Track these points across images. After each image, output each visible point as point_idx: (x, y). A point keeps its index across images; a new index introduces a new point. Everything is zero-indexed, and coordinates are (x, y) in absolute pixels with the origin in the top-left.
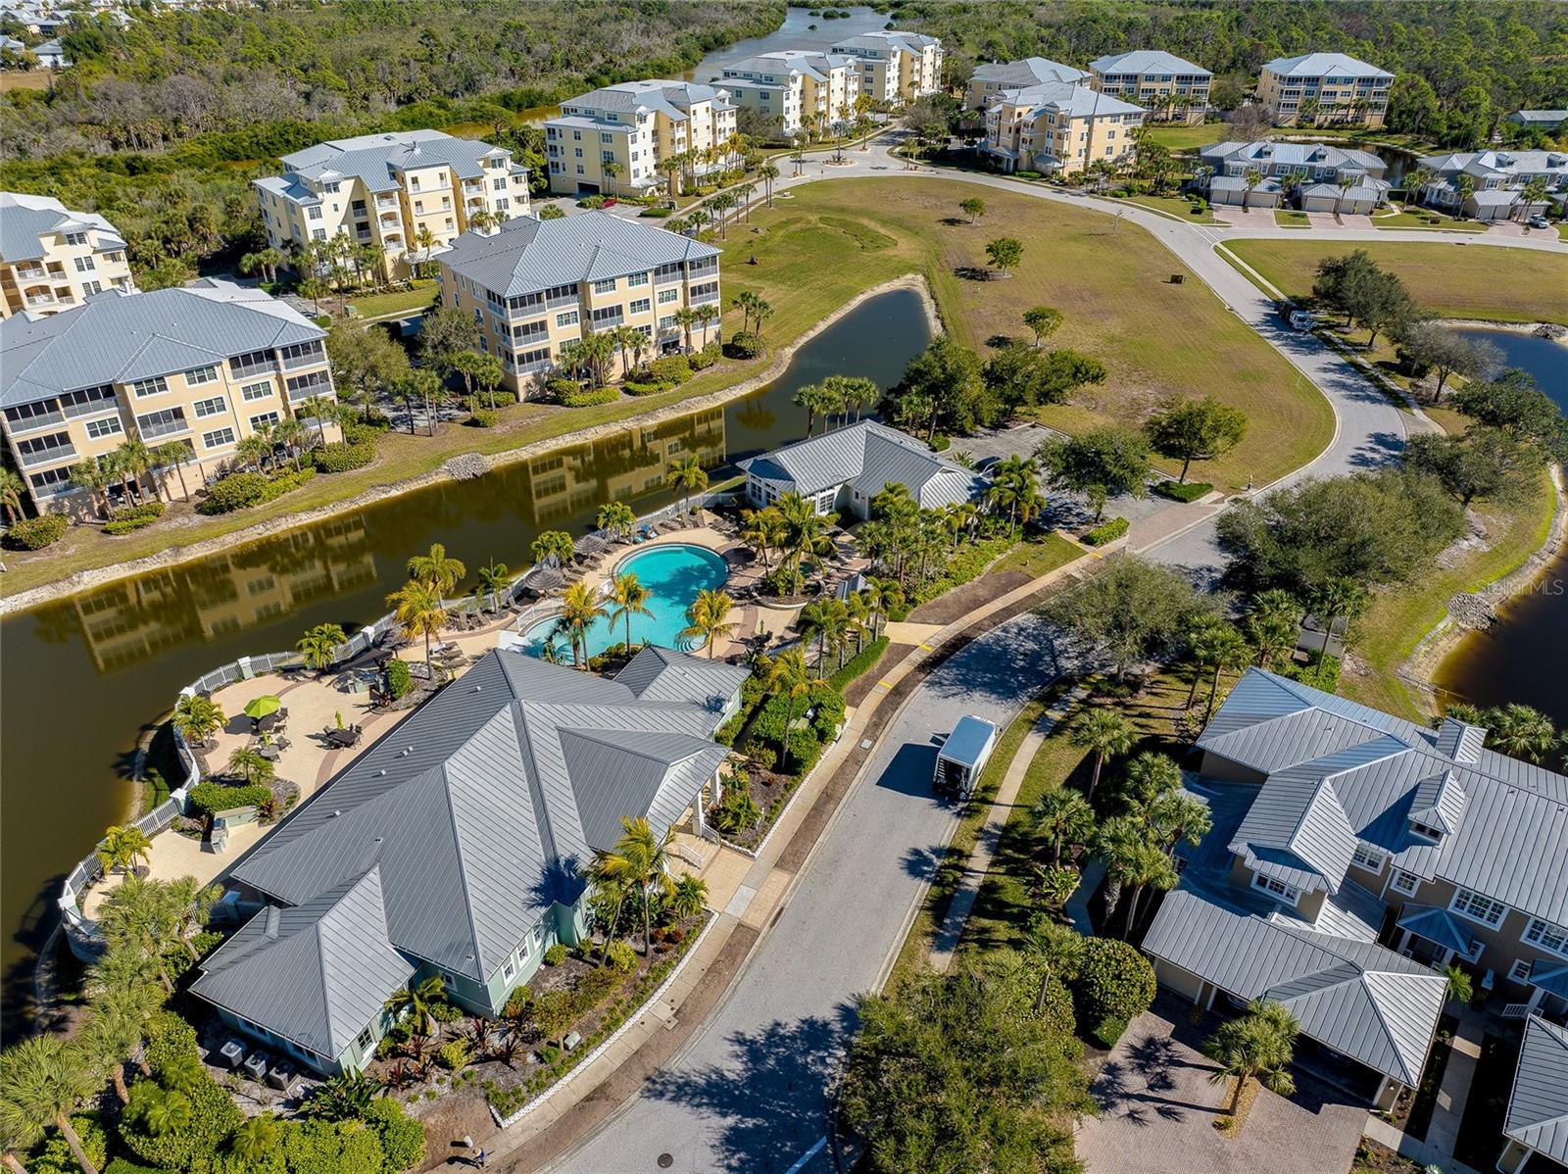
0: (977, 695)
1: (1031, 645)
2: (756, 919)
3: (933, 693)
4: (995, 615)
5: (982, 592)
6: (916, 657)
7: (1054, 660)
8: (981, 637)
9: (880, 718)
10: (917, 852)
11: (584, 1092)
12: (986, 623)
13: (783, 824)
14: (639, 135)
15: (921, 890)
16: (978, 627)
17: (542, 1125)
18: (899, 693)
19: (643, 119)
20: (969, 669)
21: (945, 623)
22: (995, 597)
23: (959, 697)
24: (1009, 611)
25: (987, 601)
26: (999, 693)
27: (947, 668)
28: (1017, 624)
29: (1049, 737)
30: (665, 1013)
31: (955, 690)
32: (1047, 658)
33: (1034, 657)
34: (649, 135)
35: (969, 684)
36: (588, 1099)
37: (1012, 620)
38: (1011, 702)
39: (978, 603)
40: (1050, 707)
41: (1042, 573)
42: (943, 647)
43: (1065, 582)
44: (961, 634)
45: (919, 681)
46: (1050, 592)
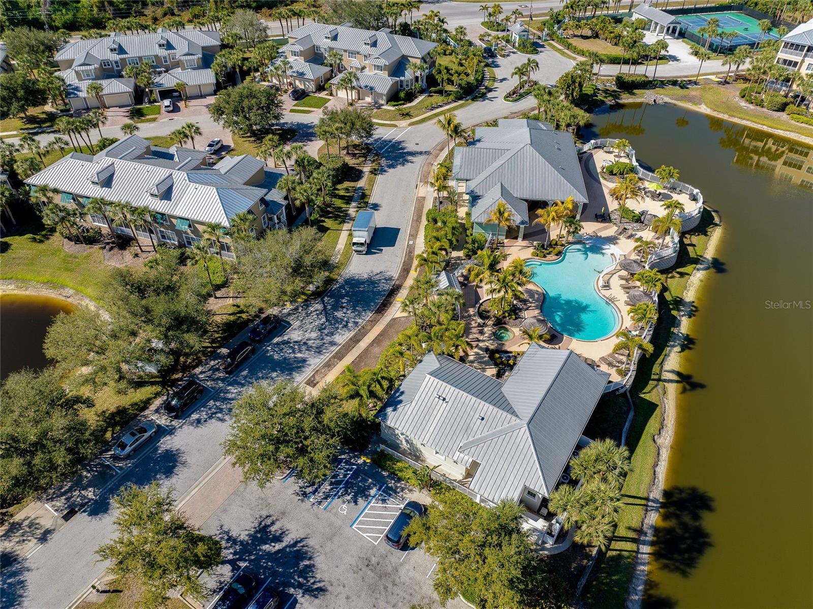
0: (366, 276)
1: (339, 314)
3: (388, 273)
4: (364, 335)
5: (376, 350)
7: (325, 307)
8: (369, 315)
9: (409, 255)
10: (376, 210)
12: (369, 328)
16: (373, 322)
18: (406, 271)
20: (372, 291)
21: (394, 319)
22: (366, 350)
23: (375, 274)
24: (355, 340)
26: (354, 280)
27: (384, 290)
28: (349, 330)
31: (377, 277)
32: (329, 307)
33: (336, 307)
35: (371, 282)
37: (352, 333)
38: (347, 277)
39: (377, 341)
42: (391, 303)
43: (317, 378)
44: (383, 315)
45: (397, 280)
46: (329, 365)
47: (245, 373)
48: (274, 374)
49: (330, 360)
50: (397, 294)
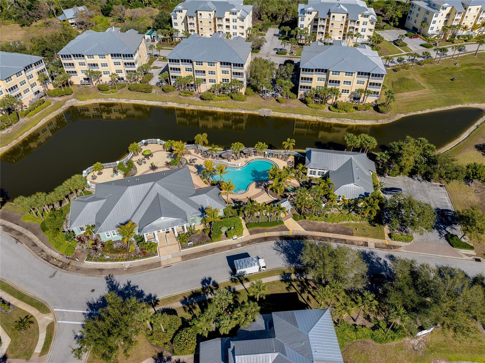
0: (283, 255)
2: (164, 264)
3: (273, 246)
4: (324, 237)
5: (331, 228)
6: (284, 233)
8: (310, 241)
9: (251, 242)
10: (210, 279)
11: (100, 268)
12: (319, 238)
13: (196, 249)
14: (440, 15)
15: (198, 287)
16: (314, 237)
17: (89, 267)
18: (266, 239)
19: (444, 8)
20: (292, 247)
21: (306, 230)
22: (333, 232)
23: (278, 252)
25: (329, 232)
26: (289, 259)
27: (288, 242)
29: (282, 281)
30: (127, 267)
31: (280, 249)
34: (445, 15)
35: (286, 250)
36: (99, 269)
37: (327, 242)
38: (288, 264)
39: (325, 231)
40: (295, 273)
41: (359, 235)
42: (296, 236)
43: (362, 243)
44: (306, 236)
45: (275, 240)
46: (352, 243)
47: (383, 273)
48: (374, 260)
49: (349, 244)
50: (287, 236)
